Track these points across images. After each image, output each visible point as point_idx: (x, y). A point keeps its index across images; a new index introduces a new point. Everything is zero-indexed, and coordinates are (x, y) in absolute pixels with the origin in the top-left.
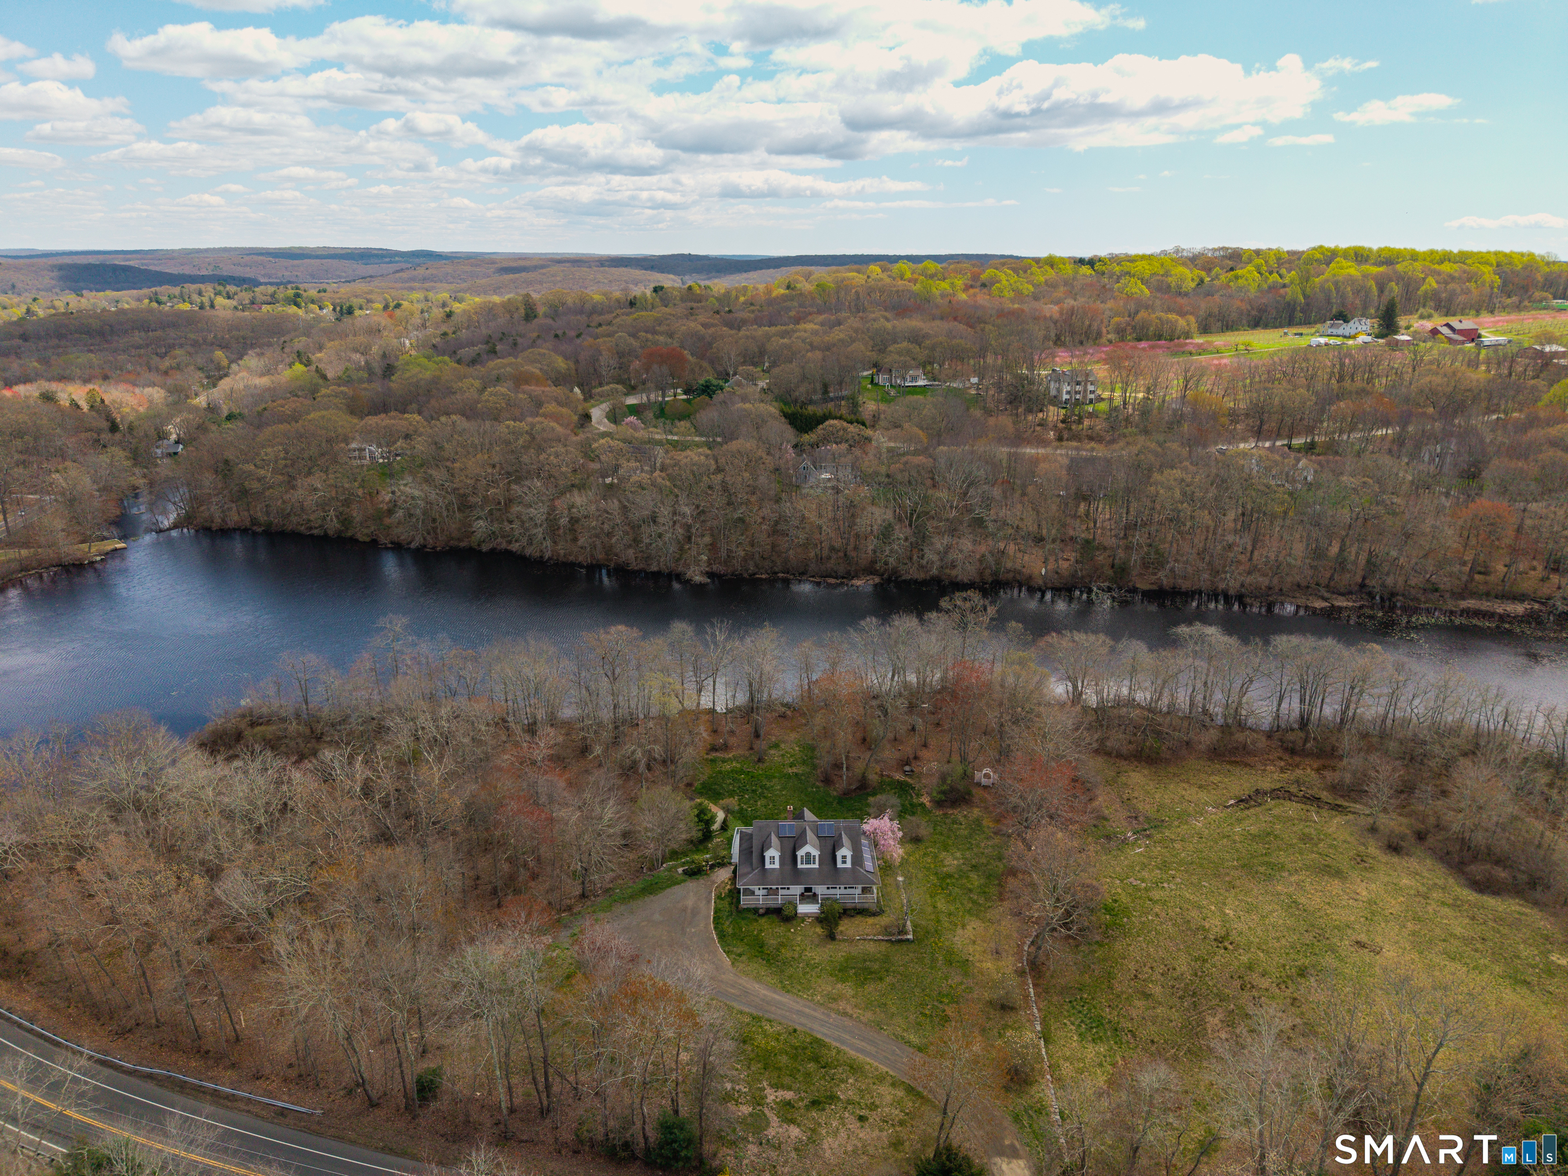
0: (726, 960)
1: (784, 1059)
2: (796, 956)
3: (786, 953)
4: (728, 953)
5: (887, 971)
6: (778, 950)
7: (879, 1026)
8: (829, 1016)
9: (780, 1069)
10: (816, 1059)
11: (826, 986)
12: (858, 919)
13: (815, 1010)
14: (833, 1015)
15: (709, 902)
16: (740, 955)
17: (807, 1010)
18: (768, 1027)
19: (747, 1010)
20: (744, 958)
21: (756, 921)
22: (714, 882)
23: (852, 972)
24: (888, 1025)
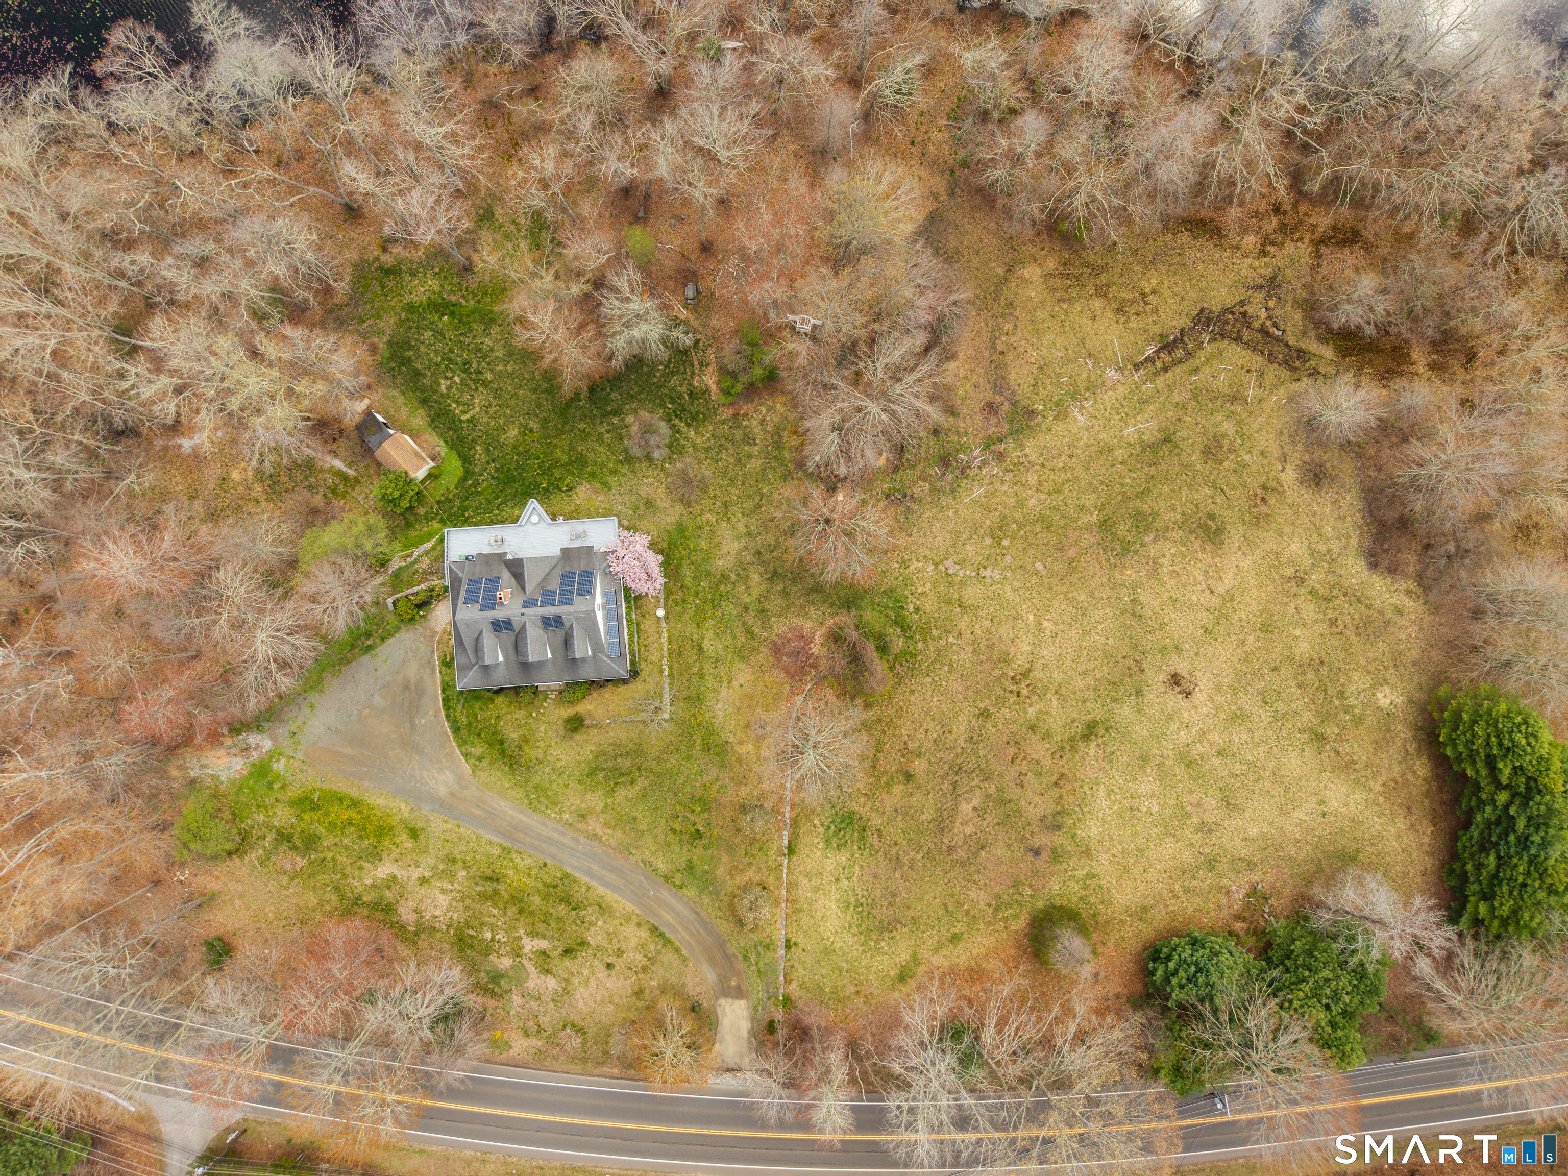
0: (466, 767)
1: (536, 900)
2: (541, 756)
3: (531, 753)
4: (466, 755)
5: (639, 769)
6: (520, 748)
7: (627, 850)
8: (577, 841)
9: (532, 913)
10: (566, 900)
11: (574, 799)
12: (608, 693)
13: (564, 834)
14: (583, 840)
15: (433, 670)
16: (480, 759)
17: (556, 836)
18: (518, 860)
19: (496, 839)
20: (485, 763)
21: (492, 700)
22: (434, 633)
23: (601, 775)
24: (638, 847)
